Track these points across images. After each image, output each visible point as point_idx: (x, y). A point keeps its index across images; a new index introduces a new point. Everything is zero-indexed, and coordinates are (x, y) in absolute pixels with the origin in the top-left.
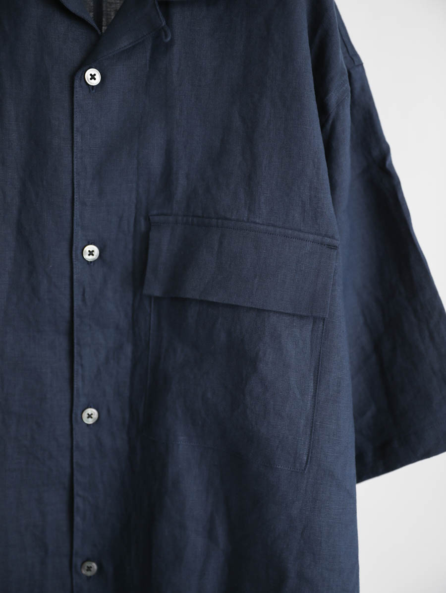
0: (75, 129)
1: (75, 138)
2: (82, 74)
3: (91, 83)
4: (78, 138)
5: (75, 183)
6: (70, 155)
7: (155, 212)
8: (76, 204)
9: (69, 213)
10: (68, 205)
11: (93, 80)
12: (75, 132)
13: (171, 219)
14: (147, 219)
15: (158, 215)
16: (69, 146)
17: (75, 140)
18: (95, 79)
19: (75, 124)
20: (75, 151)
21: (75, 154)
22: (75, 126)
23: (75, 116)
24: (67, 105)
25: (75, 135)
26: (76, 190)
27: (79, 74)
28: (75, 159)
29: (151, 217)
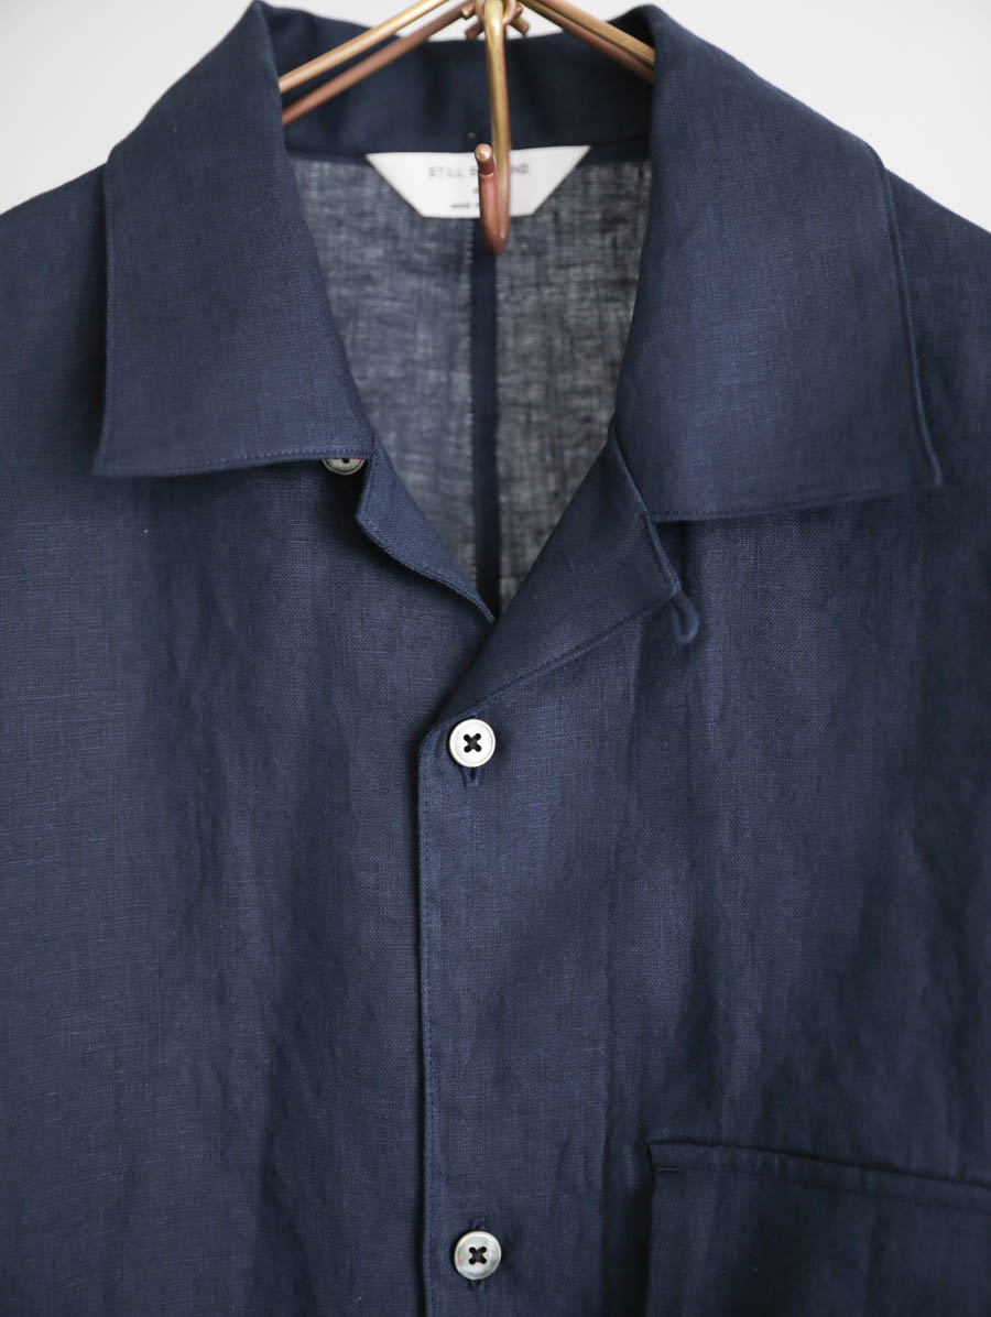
0: (424, 895)
1: (424, 919)
2: (441, 738)
3: (466, 761)
4: (431, 921)
5: (427, 1051)
6: (412, 969)
7: (665, 1133)
8: (432, 1110)
9: (409, 1138)
10: (408, 1114)
11: (473, 751)
12: (424, 902)
13: (717, 1156)
14: (643, 1151)
15: (674, 1141)
16: (409, 941)
17: (424, 927)
18: (478, 748)
19: (424, 880)
20: (425, 957)
21: (425, 965)
22: (424, 887)
23: (422, 858)
24: (398, 825)
25: (424, 911)
26: (428, 1070)
27: (433, 738)
28: (425, 981)
29: (654, 1149)
